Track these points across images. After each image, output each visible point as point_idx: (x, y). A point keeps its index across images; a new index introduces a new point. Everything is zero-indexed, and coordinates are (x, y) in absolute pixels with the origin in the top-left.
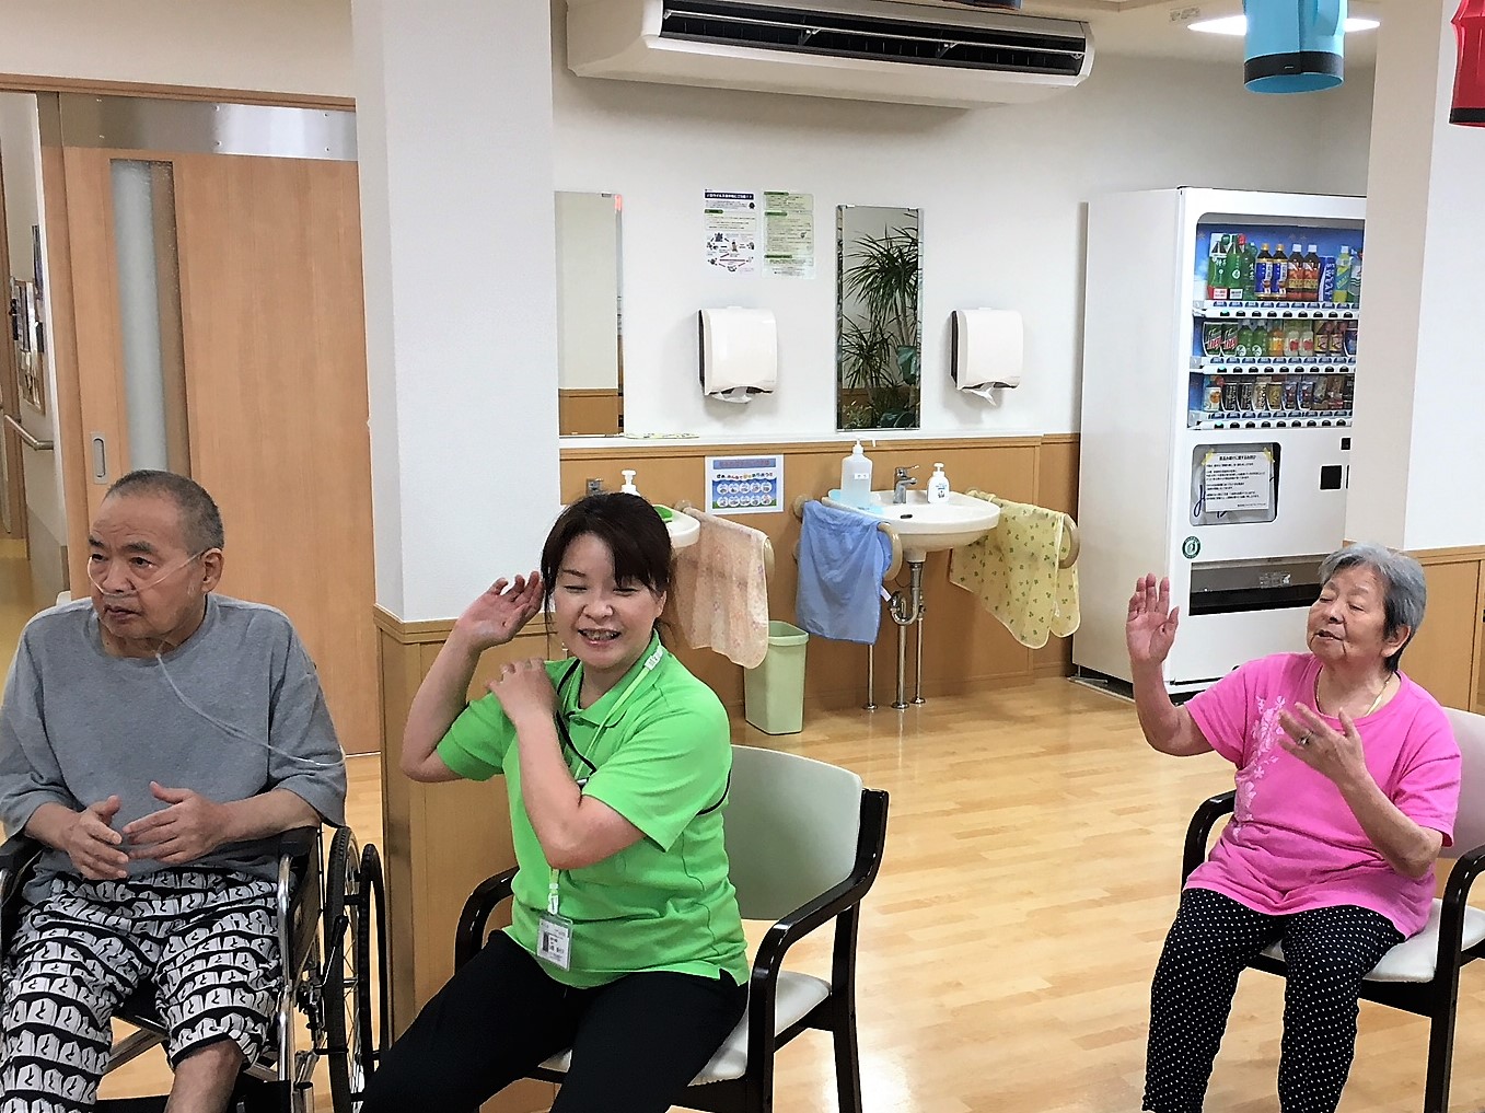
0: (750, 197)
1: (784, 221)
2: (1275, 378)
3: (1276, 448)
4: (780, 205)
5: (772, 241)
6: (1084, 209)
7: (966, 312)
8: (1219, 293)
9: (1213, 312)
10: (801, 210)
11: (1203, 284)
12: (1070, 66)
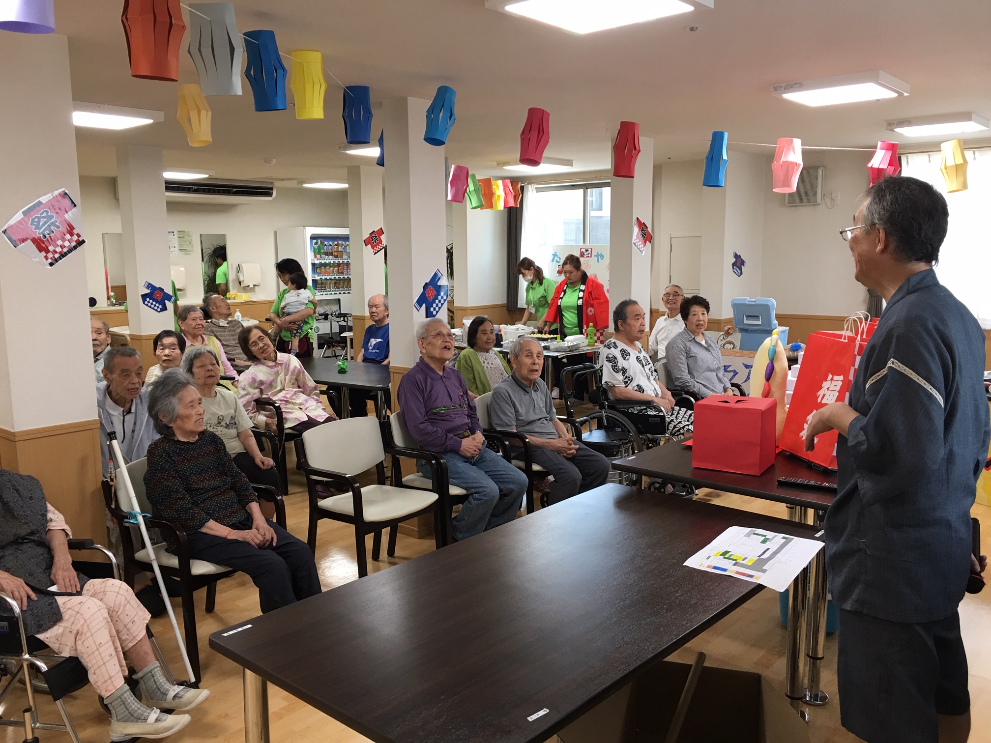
0: (173, 232)
1: (184, 239)
2: (337, 280)
3: (339, 300)
4: (182, 235)
5: (180, 245)
6: (275, 233)
7: (243, 264)
8: (318, 256)
9: (317, 262)
10: (189, 235)
11: (313, 254)
12: (270, 195)
